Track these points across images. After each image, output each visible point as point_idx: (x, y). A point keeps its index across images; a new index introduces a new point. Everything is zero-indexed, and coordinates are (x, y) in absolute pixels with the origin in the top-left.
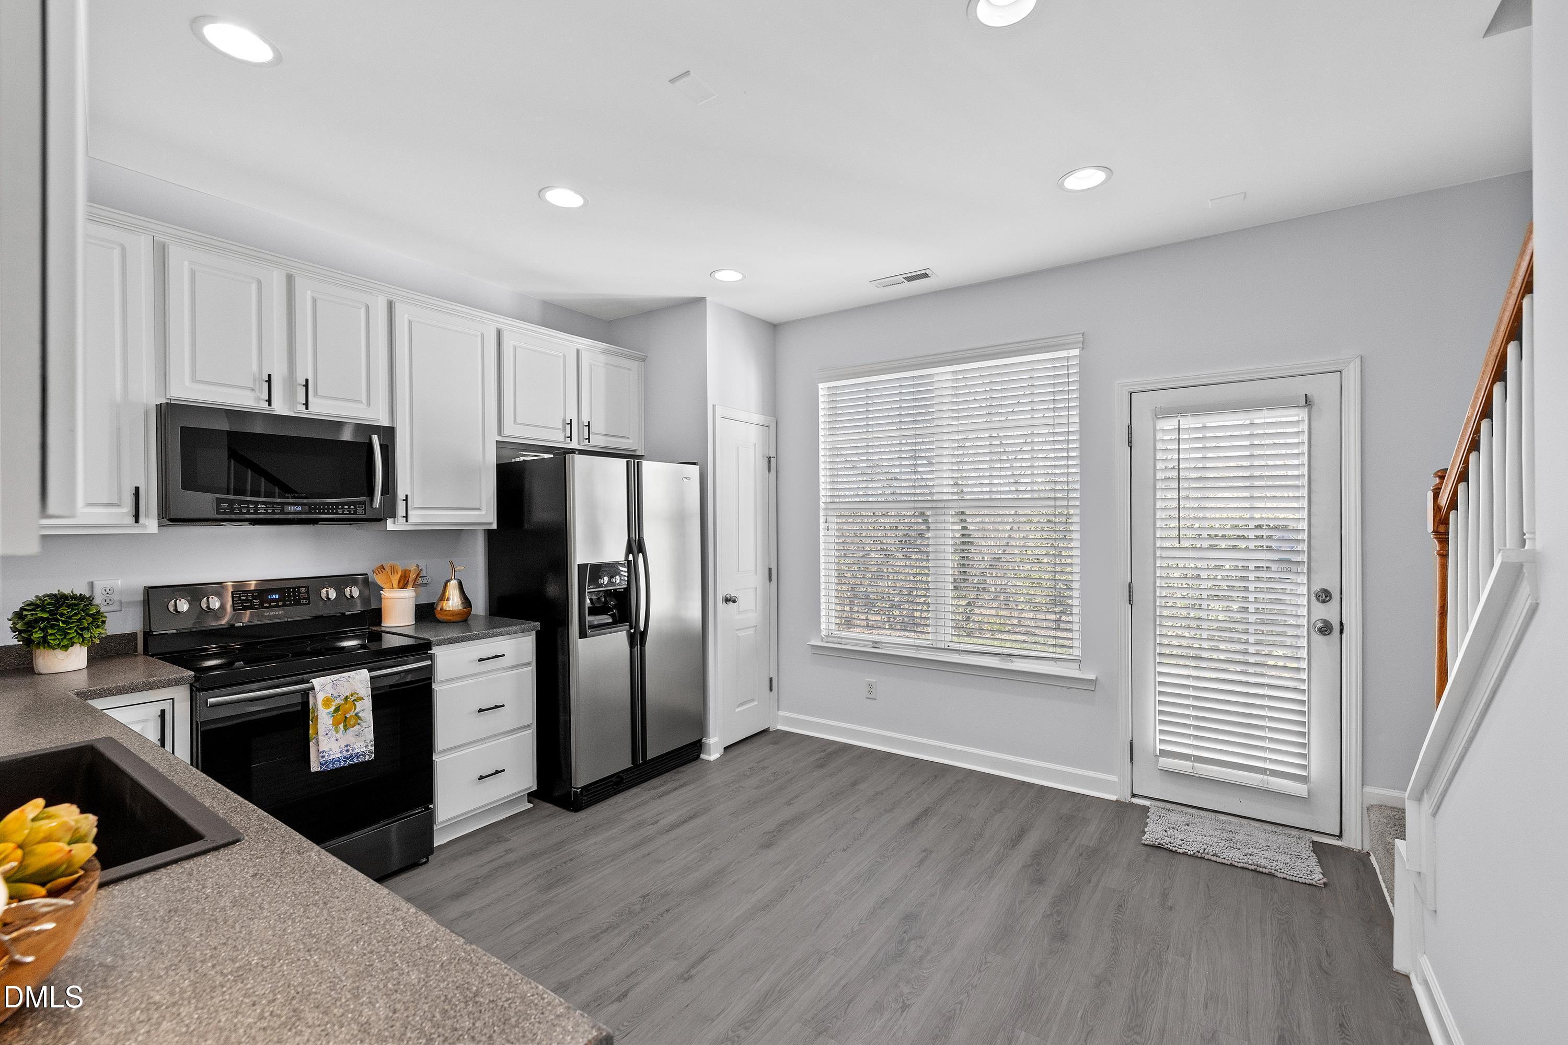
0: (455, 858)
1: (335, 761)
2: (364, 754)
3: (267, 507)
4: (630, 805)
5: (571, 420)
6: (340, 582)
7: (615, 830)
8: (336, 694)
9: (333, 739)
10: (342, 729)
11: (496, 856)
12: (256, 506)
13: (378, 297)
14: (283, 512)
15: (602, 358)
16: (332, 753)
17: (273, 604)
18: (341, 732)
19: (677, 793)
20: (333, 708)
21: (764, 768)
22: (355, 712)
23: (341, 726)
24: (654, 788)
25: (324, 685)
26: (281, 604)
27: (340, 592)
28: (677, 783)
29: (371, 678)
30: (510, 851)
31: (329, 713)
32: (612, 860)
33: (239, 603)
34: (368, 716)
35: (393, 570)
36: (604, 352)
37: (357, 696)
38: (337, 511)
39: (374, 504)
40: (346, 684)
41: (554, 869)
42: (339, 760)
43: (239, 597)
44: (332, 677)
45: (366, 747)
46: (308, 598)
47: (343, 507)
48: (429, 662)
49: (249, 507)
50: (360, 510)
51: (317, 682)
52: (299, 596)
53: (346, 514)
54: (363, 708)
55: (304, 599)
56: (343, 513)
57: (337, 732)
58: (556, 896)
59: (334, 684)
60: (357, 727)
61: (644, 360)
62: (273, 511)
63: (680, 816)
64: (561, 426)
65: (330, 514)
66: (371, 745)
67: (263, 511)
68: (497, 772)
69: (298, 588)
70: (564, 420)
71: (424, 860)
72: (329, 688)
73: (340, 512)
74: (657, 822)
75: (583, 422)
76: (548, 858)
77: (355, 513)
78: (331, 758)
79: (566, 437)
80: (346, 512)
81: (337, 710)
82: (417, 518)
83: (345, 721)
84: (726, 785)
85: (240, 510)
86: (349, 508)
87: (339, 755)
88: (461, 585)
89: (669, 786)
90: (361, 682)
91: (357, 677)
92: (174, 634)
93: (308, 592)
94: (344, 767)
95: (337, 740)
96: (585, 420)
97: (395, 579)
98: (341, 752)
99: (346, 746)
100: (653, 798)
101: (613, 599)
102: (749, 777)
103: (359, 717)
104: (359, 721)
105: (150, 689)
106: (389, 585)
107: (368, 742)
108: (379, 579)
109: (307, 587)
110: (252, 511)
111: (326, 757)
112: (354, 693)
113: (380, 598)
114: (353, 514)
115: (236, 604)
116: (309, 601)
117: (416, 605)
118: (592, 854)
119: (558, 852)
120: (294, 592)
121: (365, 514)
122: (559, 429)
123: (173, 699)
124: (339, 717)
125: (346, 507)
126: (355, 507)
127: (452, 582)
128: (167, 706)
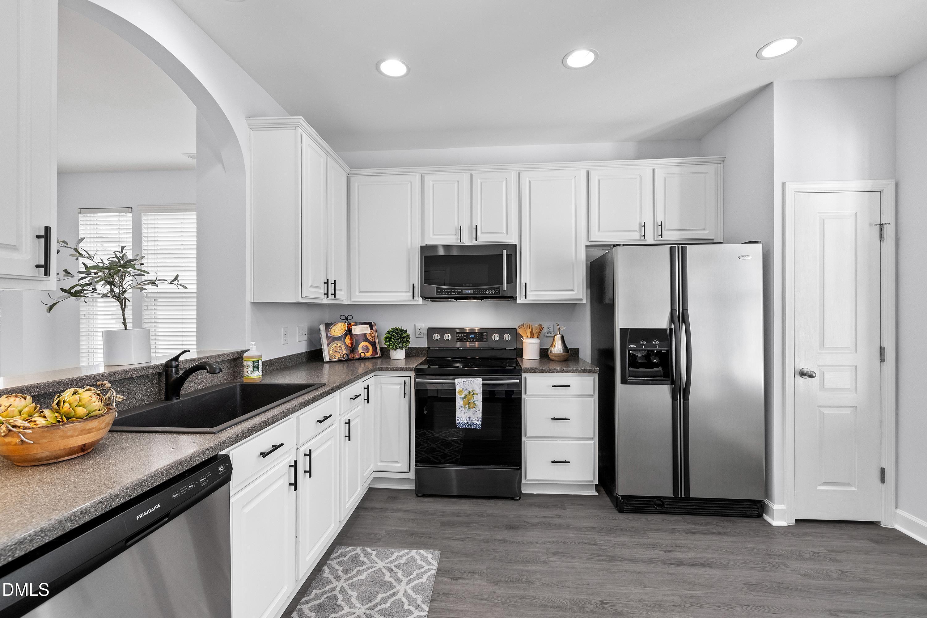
0: (531, 505)
1: (463, 424)
2: (476, 425)
3: (455, 291)
4: (661, 526)
5: (644, 223)
6: (501, 331)
7: (633, 540)
8: (465, 389)
9: (463, 412)
10: (467, 408)
11: (550, 515)
12: (451, 291)
13: (512, 172)
14: (462, 294)
15: (677, 170)
16: (462, 419)
17: (471, 340)
18: (467, 409)
19: (711, 537)
20: (463, 396)
21: (834, 560)
22: (473, 400)
23: (467, 406)
24: (695, 524)
25: (459, 383)
26: (475, 340)
27: (501, 337)
28: (719, 529)
29: (483, 384)
30: (559, 516)
31: (461, 398)
32: (609, 560)
33: (458, 338)
34: (479, 404)
35: (528, 327)
36: (680, 165)
37: (474, 392)
38: (486, 293)
39: (504, 289)
40: (470, 384)
41: (569, 543)
42: (465, 424)
43: (459, 335)
44: (464, 379)
45: (478, 421)
46: (487, 339)
47: (489, 291)
48: (518, 381)
49: (448, 291)
50: (497, 292)
51: (457, 381)
52: (483, 337)
53: (490, 294)
54: (477, 399)
55: (485, 339)
56: (489, 294)
57: (465, 409)
58: (552, 561)
59: (464, 383)
60: (474, 409)
61: (723, 161)
62: (458, 293)
63: (694, 558)
64: (637, 229)
65: (483, 294)
66: (480, 421)
67: (454, 293)
68: (565, 462)
69: (483, 333)
70: (640, 224)
71: (518, 498)
72: (461, 384)
73: (487, 293)
74: (669, 552)
75: (657, 223)
76: (572, 534)
77: (495, 294)
78: (461, 422)
79: (641, 236)
80: (490, 293)
81: (465, 397)
82: (533, 296)
83: (469, 404)
84: (768, 555)
85: (445, 293)
86: (492, 291)
87: (465, 421)
88: (562, 338)
89: (710, 528)
90: (477, 384)
91: (475, 382)
92: (437, 349)
93: (487, 335)
94: (467, 428)
95: (465, 413)
96: (659, 220)
97: (529, 331)
98: (466, 420)
99: (469, 418)
100: (685, 531)
101: (657, 358)
102: (805, 560)
103: (475, 403)
104: (475, 406)
105: (400, 370)
106: (525, 335)
107: (479, 418)
108: (520, 331)
109: (487, 333)
110: (449, 293)
111: (459, 421)
112: (473, 390)
113: (522, 343)
114: (493, 294)
115: (457, 338)
116: (487, 340)
117: (540, 348)
118: (601, 547)
119: (583, 533)
120: (481, 335)
121: (499, 294)
122: (636, 231)
123: (410, 377)
124: (466, 401)
125: (490, 290)
126: (495, 290)
127: (557, 336)
128: (407, 379)
